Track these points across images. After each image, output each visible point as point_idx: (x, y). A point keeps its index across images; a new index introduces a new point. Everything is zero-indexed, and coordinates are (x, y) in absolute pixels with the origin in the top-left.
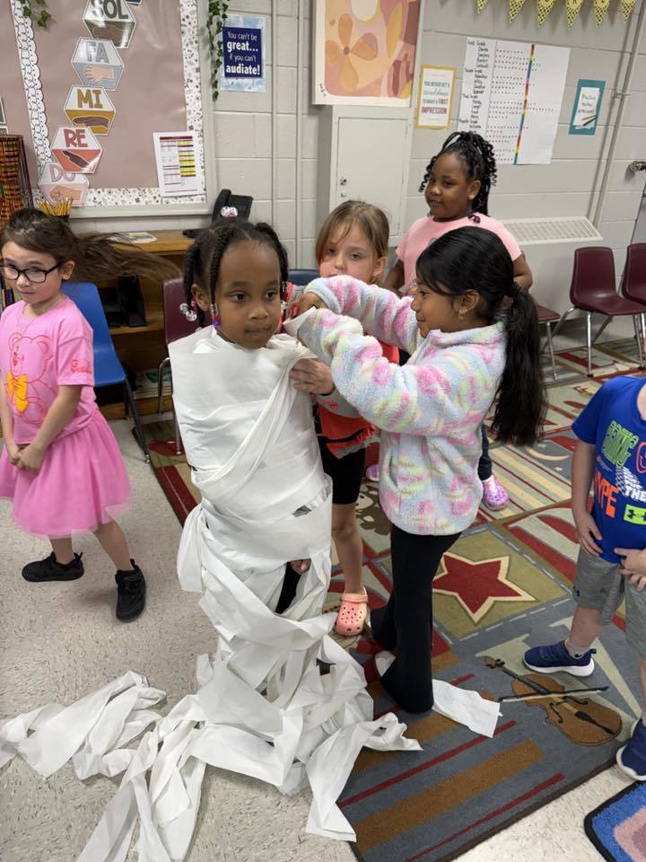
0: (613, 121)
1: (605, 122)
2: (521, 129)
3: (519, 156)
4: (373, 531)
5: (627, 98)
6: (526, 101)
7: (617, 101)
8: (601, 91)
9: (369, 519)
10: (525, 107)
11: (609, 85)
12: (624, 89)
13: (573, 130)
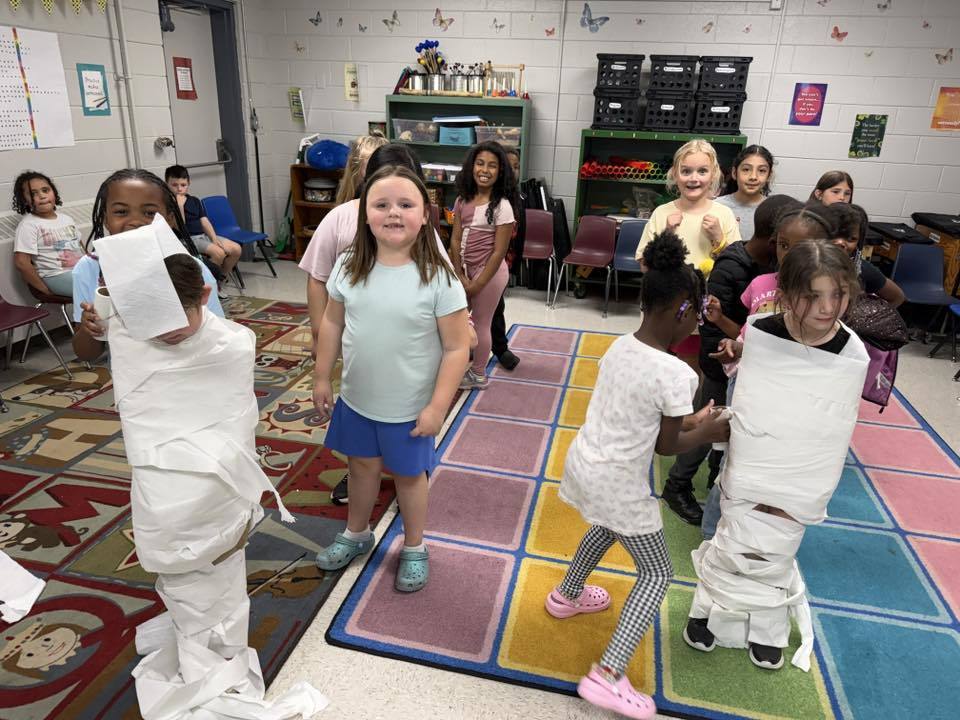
0: (125, 103)
1: (117, 104)
2: (31, 113)
3: (38, 140)
4: (40, 548)
5: (131, 82)
6: (26, 85)
7: (122, 83)
8: (103, 73)
9: (29, 540)
10: (27, 90)
11: (109, 68)
12: (125, 71)
13: (87, 112)
